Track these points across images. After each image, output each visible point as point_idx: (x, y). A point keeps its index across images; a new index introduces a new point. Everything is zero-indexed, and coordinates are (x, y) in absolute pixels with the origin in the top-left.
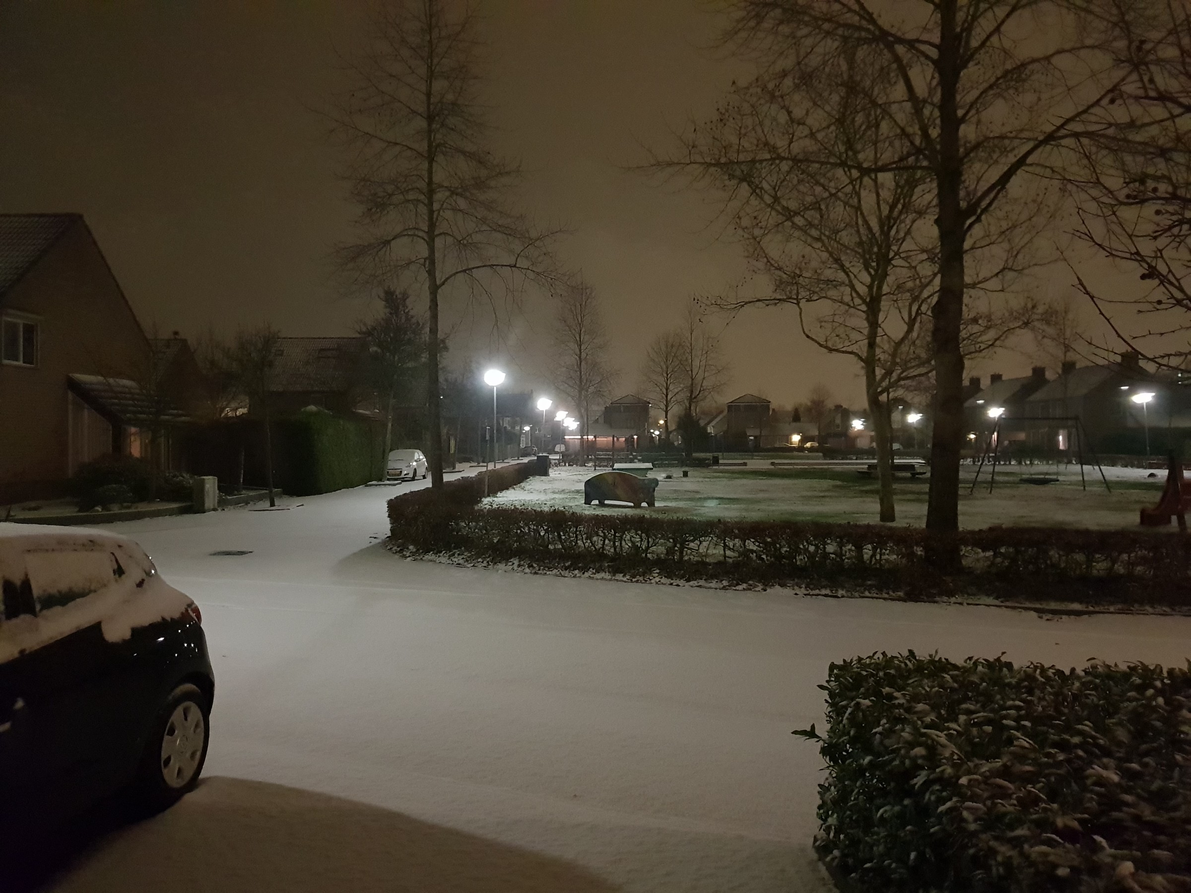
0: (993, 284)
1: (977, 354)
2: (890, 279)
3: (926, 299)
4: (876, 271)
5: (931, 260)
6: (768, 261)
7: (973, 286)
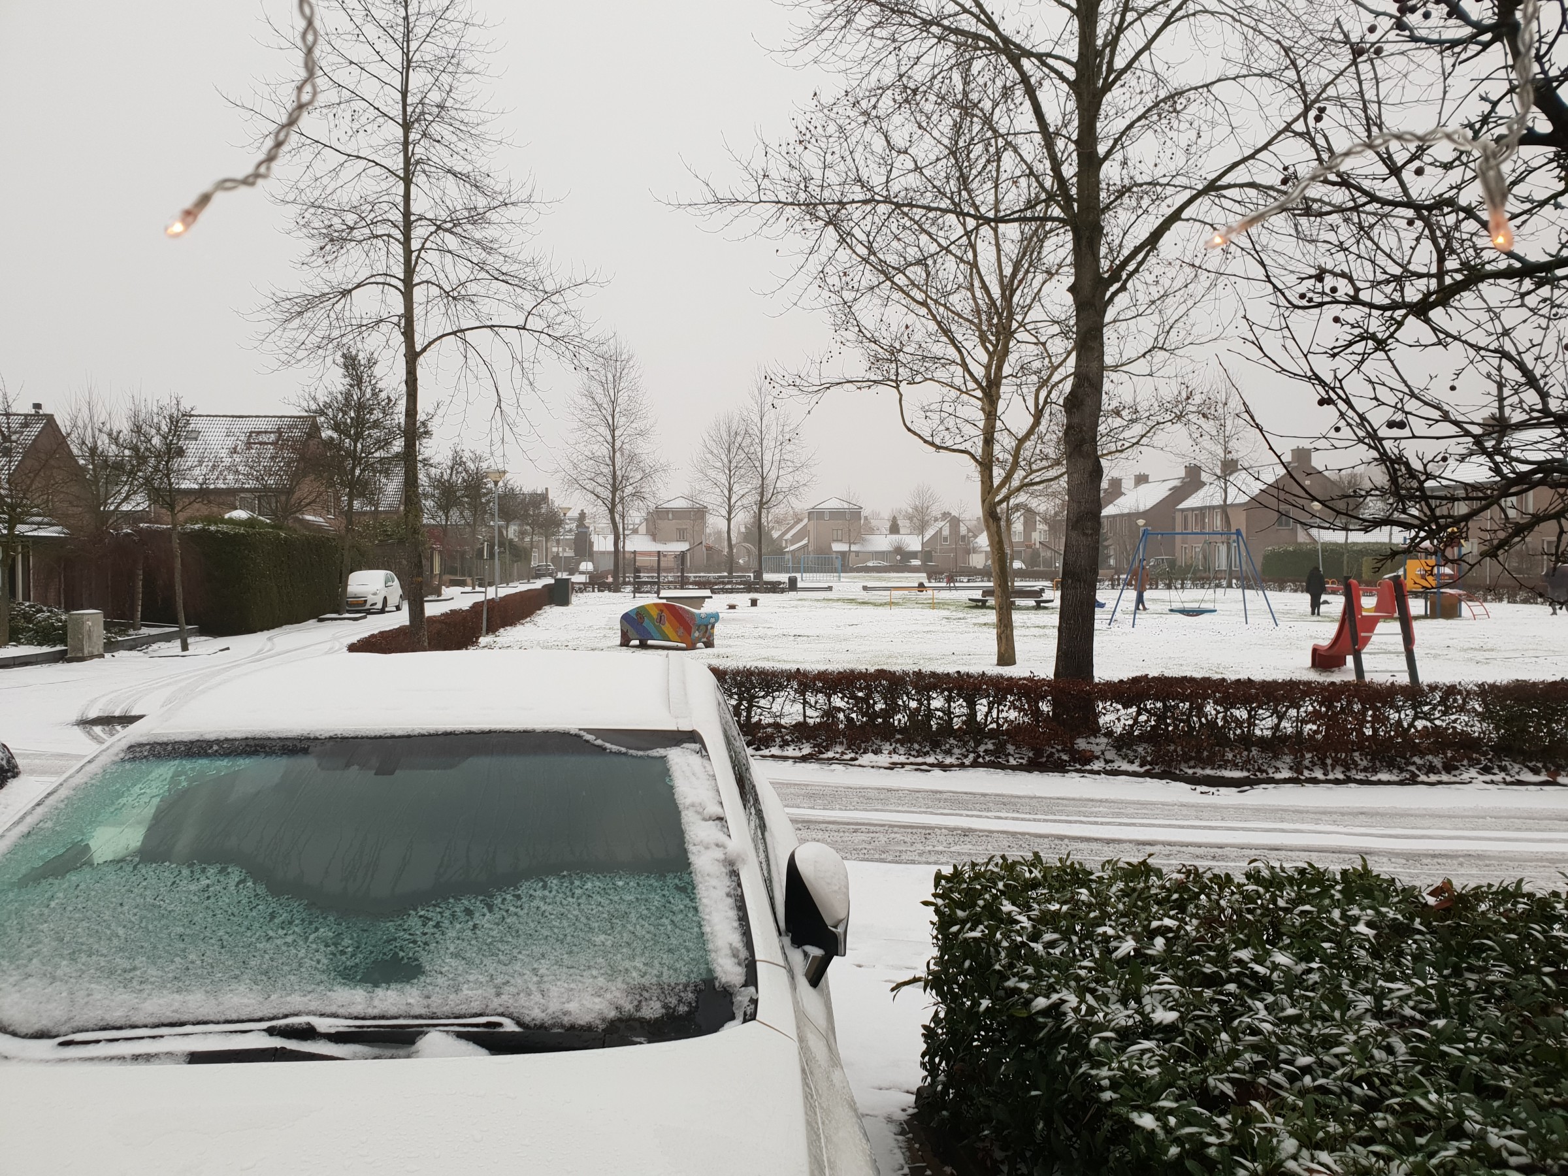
0: (1141, 366)
1: (1117, 454)
2: (1012, 358)
3: (1057, 384)
4: (995, 346)
5: (1064, 334)
6: (860, 331)
7: (1116, 368)
